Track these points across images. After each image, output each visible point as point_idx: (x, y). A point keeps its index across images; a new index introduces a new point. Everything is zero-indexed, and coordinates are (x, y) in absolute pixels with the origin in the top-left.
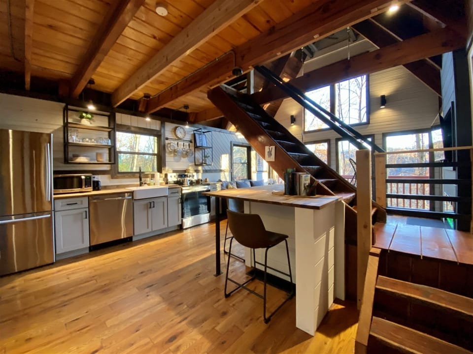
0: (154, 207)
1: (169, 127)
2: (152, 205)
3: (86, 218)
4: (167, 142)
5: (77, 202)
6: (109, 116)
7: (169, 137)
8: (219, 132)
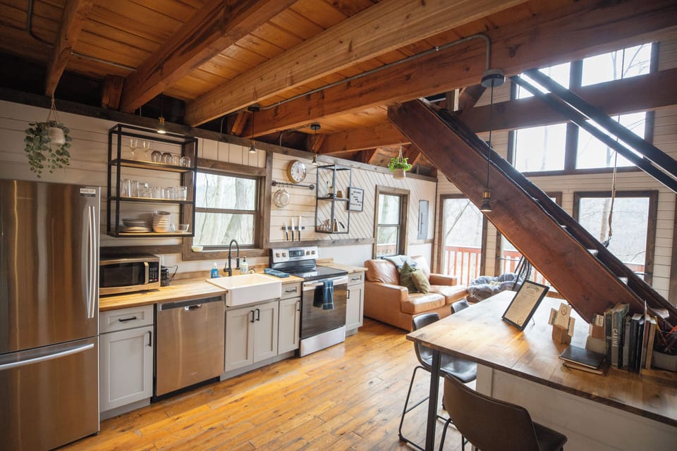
0: (258, 320)
1: (280, 160)
2: (256, 317)
3: (150, 345)
4: (274, 189)
5: (136, 315)
6: (183, 145)
7: (277, 181)
8: (359, 168)
